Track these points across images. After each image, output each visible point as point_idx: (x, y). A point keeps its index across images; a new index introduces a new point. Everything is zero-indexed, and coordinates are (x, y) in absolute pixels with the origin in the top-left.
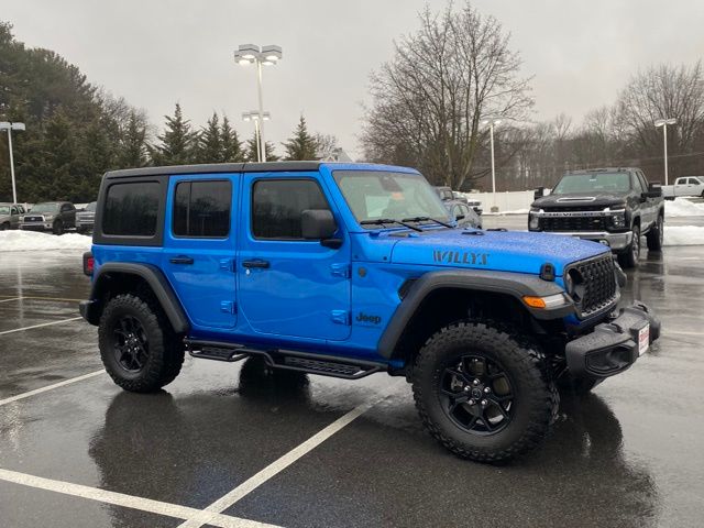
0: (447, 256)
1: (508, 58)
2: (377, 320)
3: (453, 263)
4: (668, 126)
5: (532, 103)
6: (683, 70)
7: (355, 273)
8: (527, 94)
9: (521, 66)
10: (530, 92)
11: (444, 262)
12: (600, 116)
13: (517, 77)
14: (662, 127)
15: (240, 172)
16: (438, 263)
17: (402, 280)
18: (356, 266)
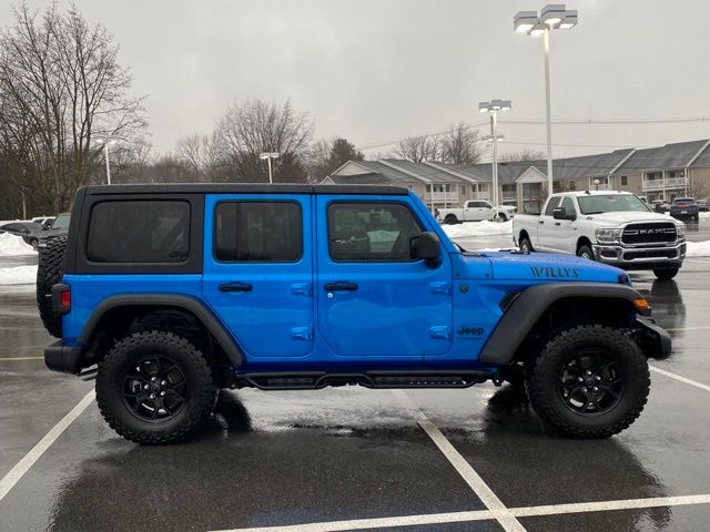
0: (544, 271)
1: (117, 72)
2: (479, 331)
3: (550, 277)
4: (272, 159)
5: (144, 125)
6: (274, 106)
7: (456, 290)
8: (139, 113)
9: (132, 83)
10: (142, 112)
11: (543, 276)
12: (192, 143)
13: (128, 95)
14: (267, 160)
15: (311, 194)
16: (537, 277)
17: (503, 293)
18: (458, 284)
